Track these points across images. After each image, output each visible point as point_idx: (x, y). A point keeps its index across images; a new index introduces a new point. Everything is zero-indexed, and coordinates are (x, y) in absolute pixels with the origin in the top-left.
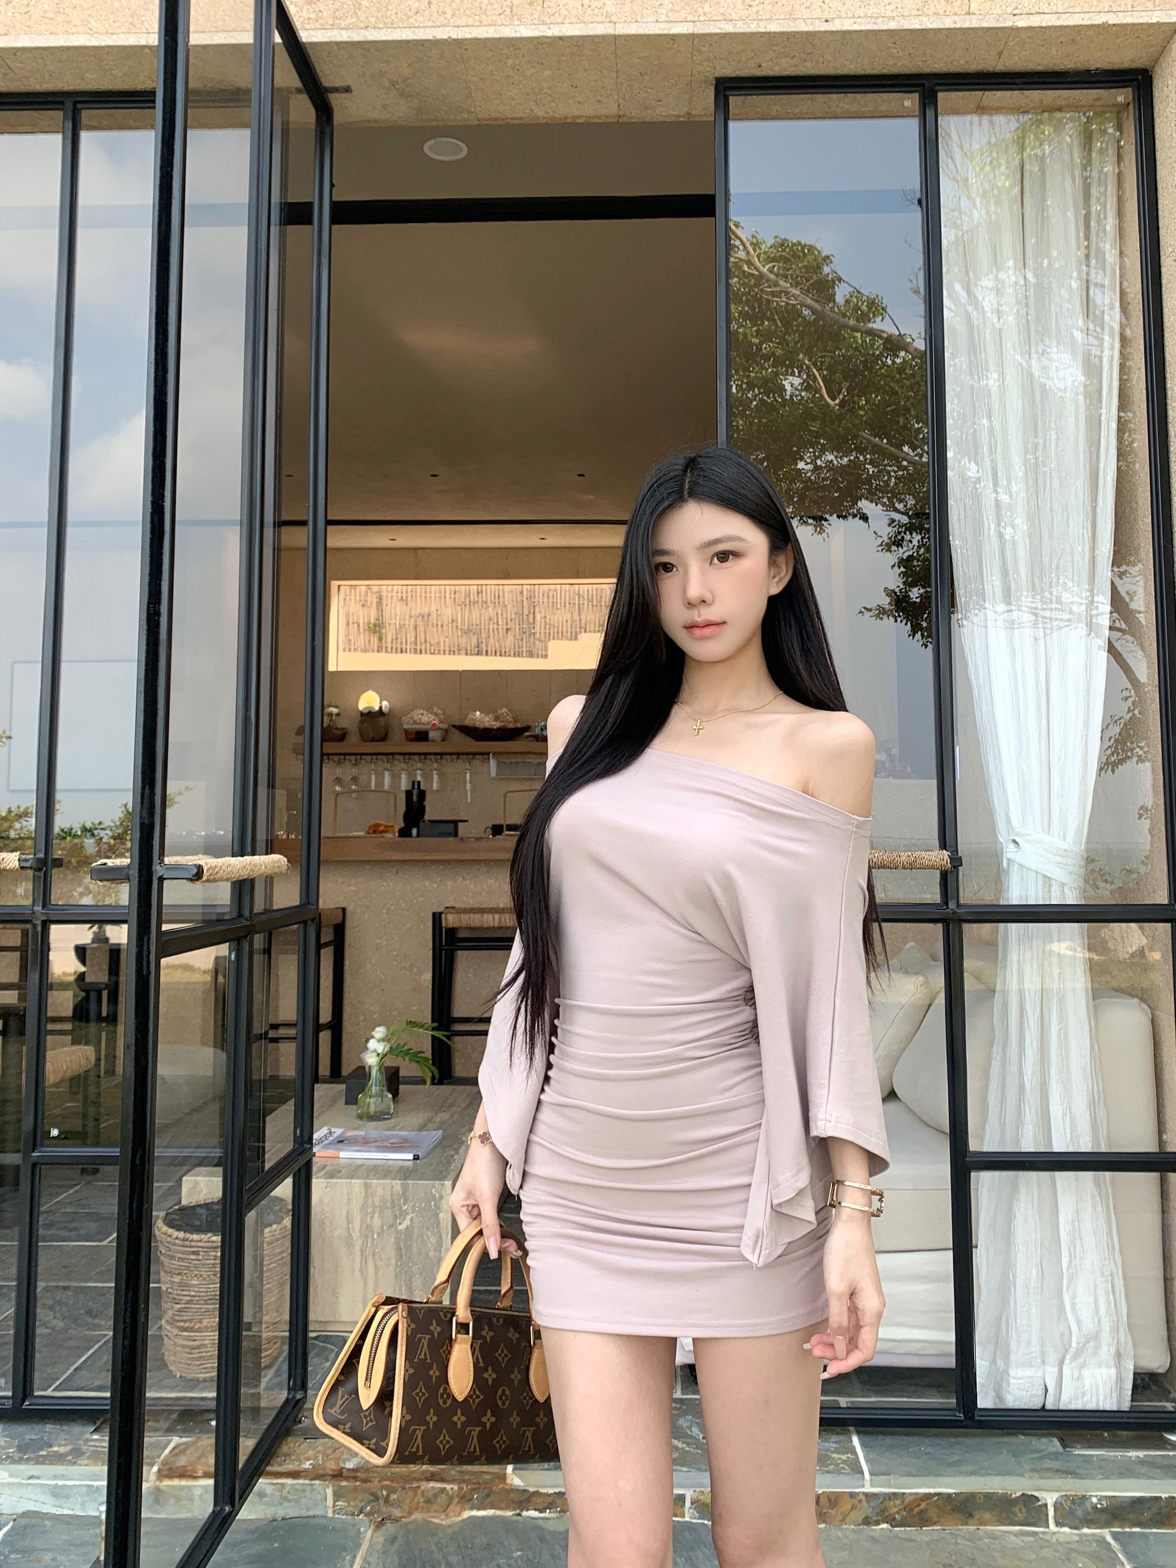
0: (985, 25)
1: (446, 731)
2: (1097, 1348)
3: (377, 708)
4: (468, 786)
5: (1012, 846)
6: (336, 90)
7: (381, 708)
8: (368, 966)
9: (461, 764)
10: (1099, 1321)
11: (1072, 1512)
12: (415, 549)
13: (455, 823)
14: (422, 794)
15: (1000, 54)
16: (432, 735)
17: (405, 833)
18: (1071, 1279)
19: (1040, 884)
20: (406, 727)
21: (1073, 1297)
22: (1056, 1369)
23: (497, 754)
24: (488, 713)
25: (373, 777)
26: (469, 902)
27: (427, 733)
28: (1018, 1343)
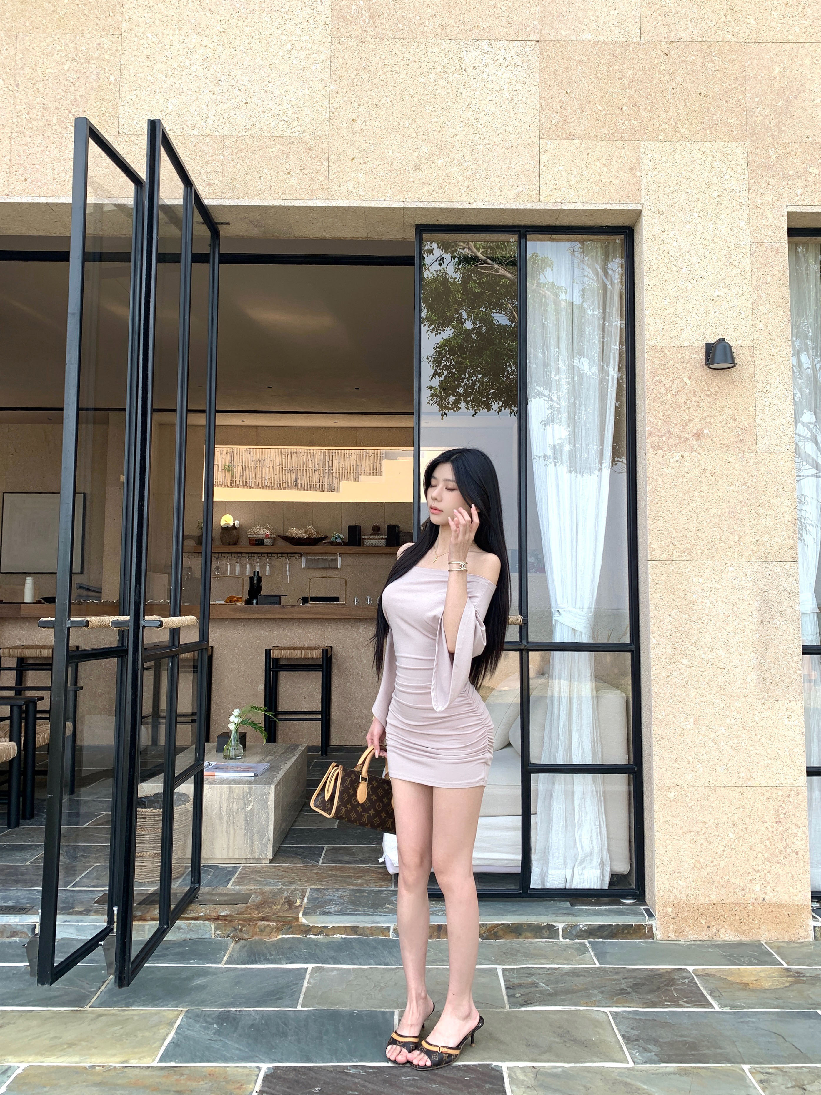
0: (547, 208)
1: (275, 539)
2: (591, 860)
3: (232, 525)
4: (288, 573)
5: (557, 613)
6: (221, 223)
7: (234, 524)
8: (226, 681)
9: (284, 560)
10: (593, 847)
11: (570, 932)
12: (257, 427)
13: (280, 596)
14: (260, 579)
15: (557, 219)
16: (265, 541)
17: (249, 602)
19: (570, 632)
20: (250, 536)
21: (580, 835)
22: (571, 870)
23: (306, 554)
24: (301, 529)
25: (229, 567)
26: (287, 643)
27: (262, 540)
28: (553, 858)
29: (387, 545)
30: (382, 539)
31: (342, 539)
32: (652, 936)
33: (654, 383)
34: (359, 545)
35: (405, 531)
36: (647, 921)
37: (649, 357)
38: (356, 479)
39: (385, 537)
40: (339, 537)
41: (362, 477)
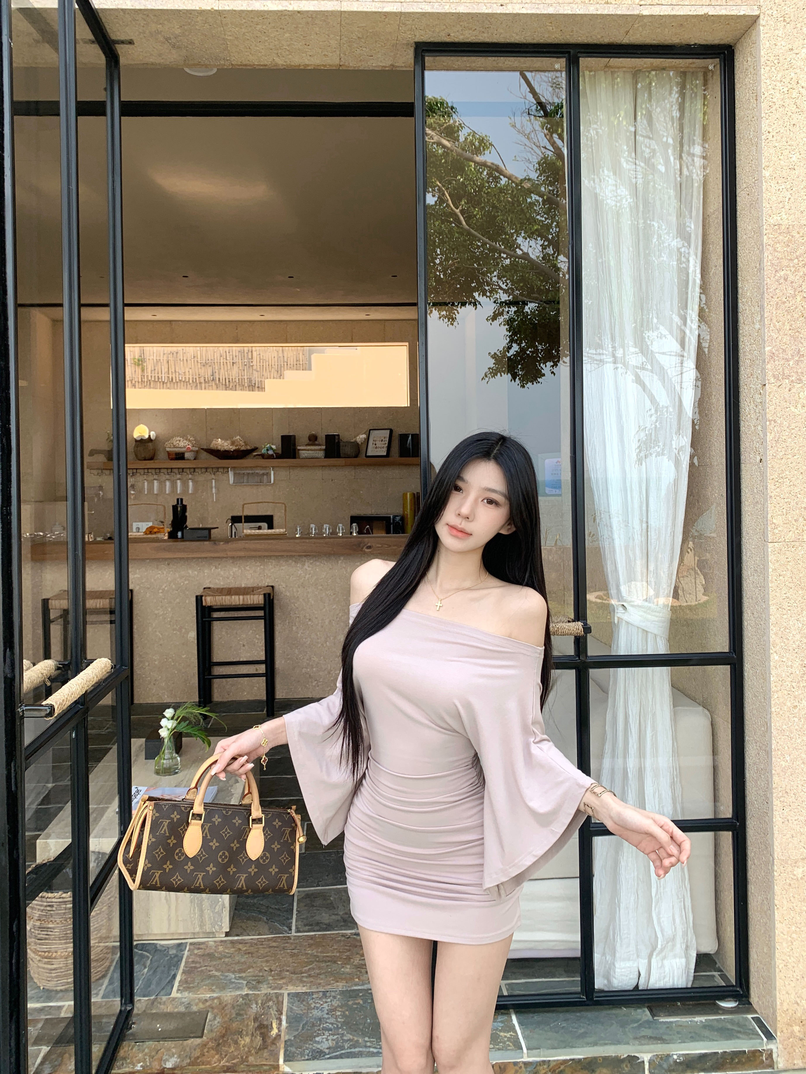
0: (619, 12)
1: (197, 452)
2: (674, 946)
3: (147, 437)
4: (214, 490)
5: (621, 609)
6: (123, 42)
7: (150, 436)
8: (150, 629)
9: (208, 476)
10: (675, 928)
11: (660, 1065)
12: (171, 321)
13: (209, 530)
14: (184, 508)
15: (627, 32)
16: (187, 455)
17: (172, 536)
18: (657, 902)
19: (640, 634)
20: (168, 449)
21: (659, 914)
22: (646, 961)
23: (234, 468)
24: (227, 440)
25: (146, 484)
26: (220, 583)
27: (183, 454)
28: (621, 946)
29: (326, 457)
30: (320, 450)
31: (274, 450)
32: (771, 1065)
33: (777, 281)
34: (294, 457)
35: (345, 440)
36: (764, 1045)
37: (771, 242)
38: (281, 376)
39: (324, 447)
40: (271, 448)
41: (288, 374)
